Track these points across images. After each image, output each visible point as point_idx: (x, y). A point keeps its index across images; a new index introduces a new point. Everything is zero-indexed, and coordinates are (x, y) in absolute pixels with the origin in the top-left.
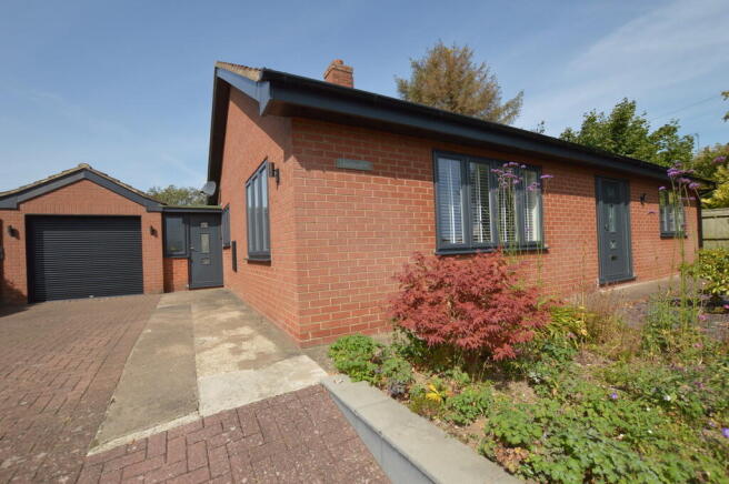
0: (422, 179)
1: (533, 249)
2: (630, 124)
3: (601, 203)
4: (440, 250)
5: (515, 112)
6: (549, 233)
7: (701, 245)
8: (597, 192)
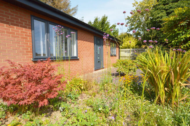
0: (26, 27)
1: (75, 59)
2: (106, 23)
3: (96, 45)
4: (35, 59)
5: (75, 12)
6: (79, 53)
7: (119, 58)
8: (94, 41)
